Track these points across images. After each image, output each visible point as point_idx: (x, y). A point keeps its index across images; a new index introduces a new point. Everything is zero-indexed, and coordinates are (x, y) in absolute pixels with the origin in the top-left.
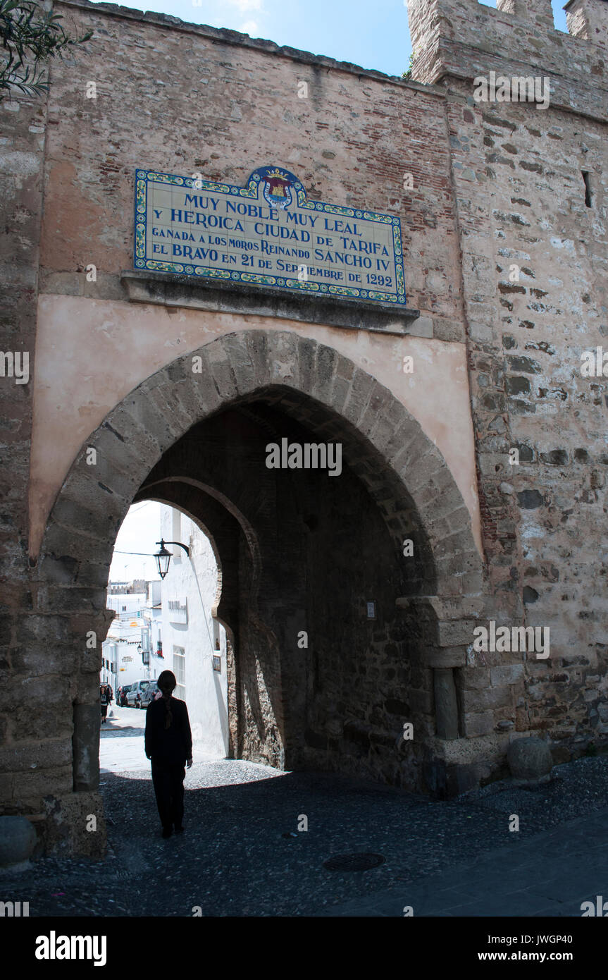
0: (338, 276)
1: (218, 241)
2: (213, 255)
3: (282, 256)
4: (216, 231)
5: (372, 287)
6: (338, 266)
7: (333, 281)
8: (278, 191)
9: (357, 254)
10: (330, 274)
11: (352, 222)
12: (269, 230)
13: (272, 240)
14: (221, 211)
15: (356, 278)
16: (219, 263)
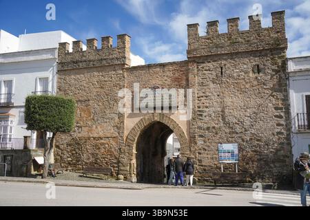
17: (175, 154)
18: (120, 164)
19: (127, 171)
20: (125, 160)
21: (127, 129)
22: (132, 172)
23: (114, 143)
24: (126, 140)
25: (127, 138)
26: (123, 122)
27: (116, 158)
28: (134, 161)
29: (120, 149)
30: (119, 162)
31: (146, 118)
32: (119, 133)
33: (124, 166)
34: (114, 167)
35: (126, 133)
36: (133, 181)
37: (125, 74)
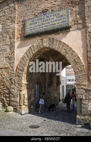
0: (55, 24)
1: (36, 26)
2: (35, 29)
3: (46, 25)
4: (35, 25)
5: (62, 24)
6: (55, 22)
7: (54, 25)
8: (45, 13)
9: (59, 18)
10: (54, 24)
11: (58, 13)
12: (43, 21)
13: (44, 23)
14: (36, 21)
15: (59, 23)
16: (36, 30)
17: (67, 83)
18: (11, 95)
19: (16, 102)
20: (15, 91)
21: (18, 59)
22: (22, 104)
23: (6, 74)
24: (16, 70)
25: (17, 68)
26: (13, 52)
27: (8, 89)
28: (25, 92)
29: (11, 79)
30: (10, 93)
31: (35, 45)
32: (10, 64)
33: (14, 97)
34: (6, 97)
35: (16, 63)
36: (23, 113)
37: (16, 6)
